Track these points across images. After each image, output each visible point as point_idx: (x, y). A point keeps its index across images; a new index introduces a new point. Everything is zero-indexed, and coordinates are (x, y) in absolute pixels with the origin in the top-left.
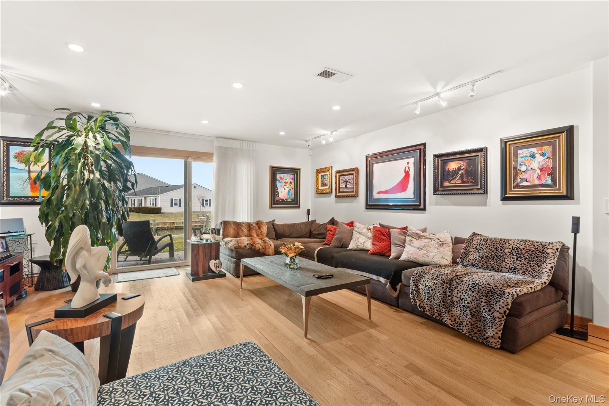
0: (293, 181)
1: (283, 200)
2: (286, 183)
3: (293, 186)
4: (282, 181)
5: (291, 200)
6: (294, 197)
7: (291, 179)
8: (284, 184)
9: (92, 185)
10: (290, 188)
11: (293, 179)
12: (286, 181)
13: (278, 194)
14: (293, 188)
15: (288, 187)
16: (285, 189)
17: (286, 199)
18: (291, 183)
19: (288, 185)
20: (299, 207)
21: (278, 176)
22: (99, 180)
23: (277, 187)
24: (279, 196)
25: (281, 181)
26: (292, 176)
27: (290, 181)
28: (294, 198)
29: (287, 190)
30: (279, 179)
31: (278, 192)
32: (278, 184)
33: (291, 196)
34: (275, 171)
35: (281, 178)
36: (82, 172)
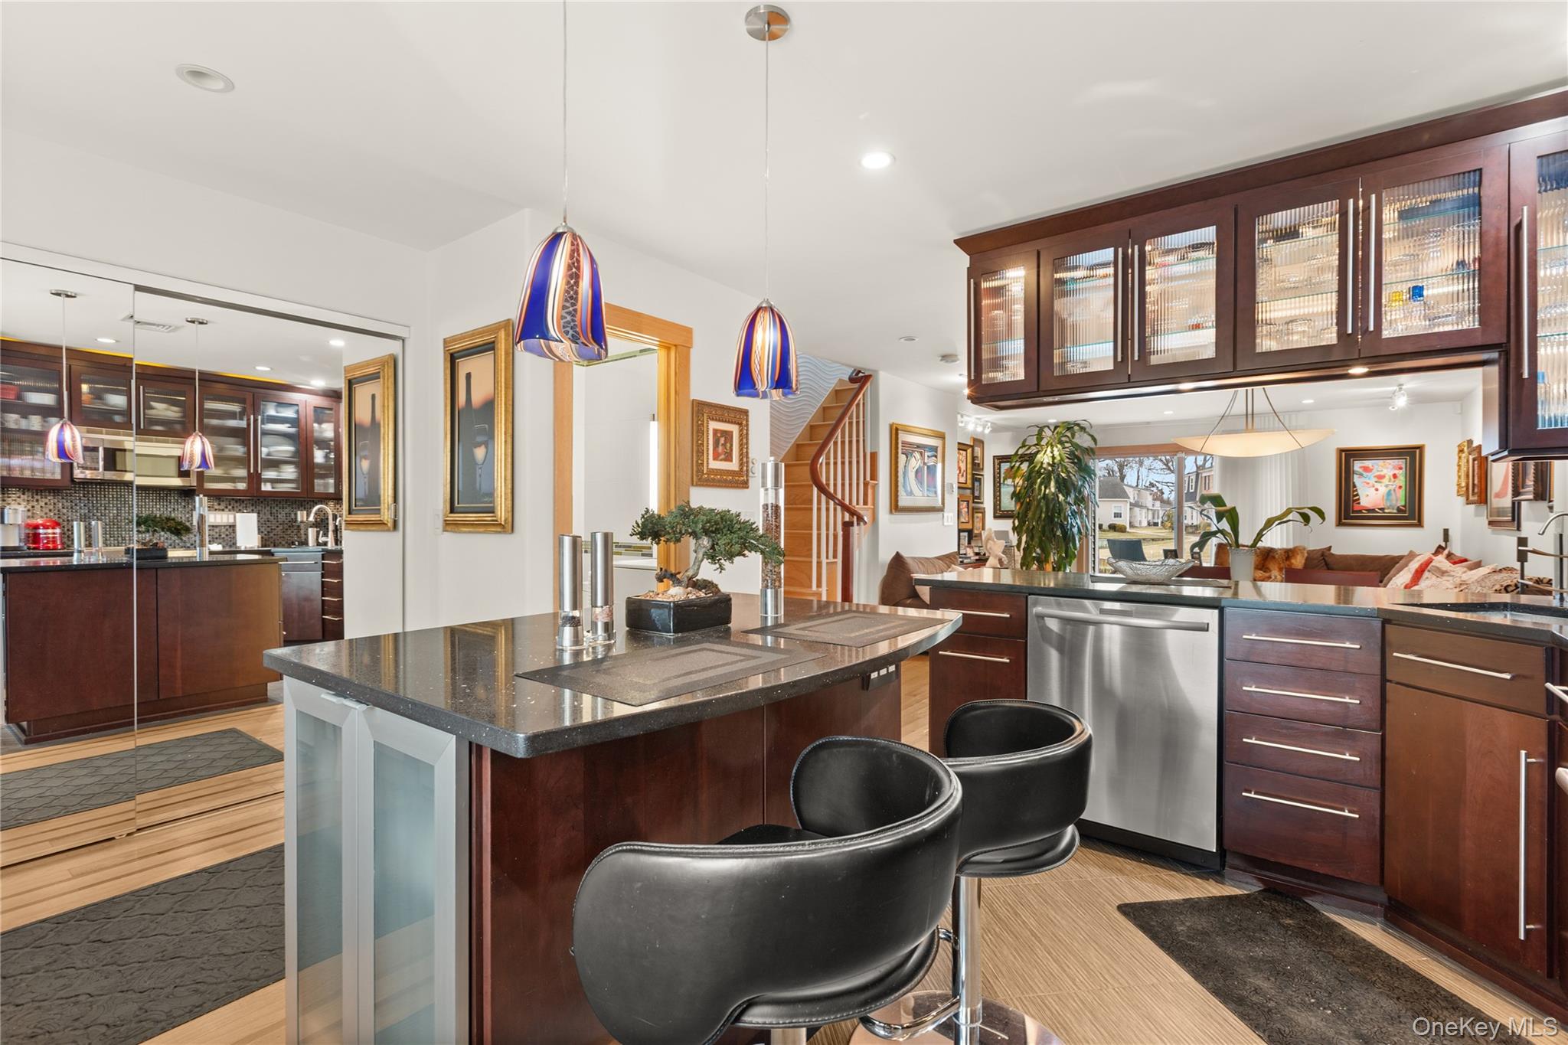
0: (1401, 474)
1: (1369, 511)
2: (1381, 477)
3: (1401, 480)
4: (1369, 474)
5: (1395, 511)
6: (1403, 503)
7: (1394, 468)
8: (1376, 479)
9: (1048, 499)
10: (1390, 487)
11: (1401, 468)
12: (1382, 473)
13: (1359, 499)
14: (1400, 487)
15: (1387, 486)
16: (1377, 490)
17: (1382, 509)
18: (1395, 476)
19: (1386, 481)
20: (1420, 524)
21: (1357, 465)
22: (1053, 494)
23: (1355, 486)
24: (1362, 504)
25: (1365, 474)
26: (1401, 463)
27: (1391, 474)
28: (1405, 506)
29: (1383, 490)
30: (1361, 470)
31: (1357, 495)
32: (1356, 479)
33: (1394, 502)
34: (1348, 457)
35: (1367, 469)
36: (1040, 489)
